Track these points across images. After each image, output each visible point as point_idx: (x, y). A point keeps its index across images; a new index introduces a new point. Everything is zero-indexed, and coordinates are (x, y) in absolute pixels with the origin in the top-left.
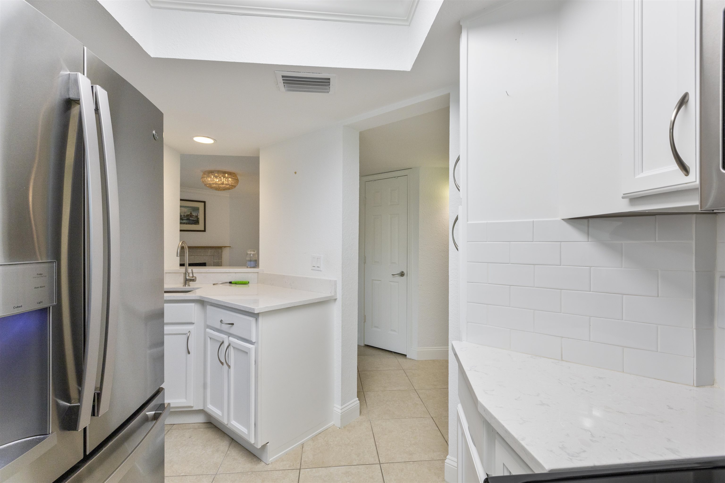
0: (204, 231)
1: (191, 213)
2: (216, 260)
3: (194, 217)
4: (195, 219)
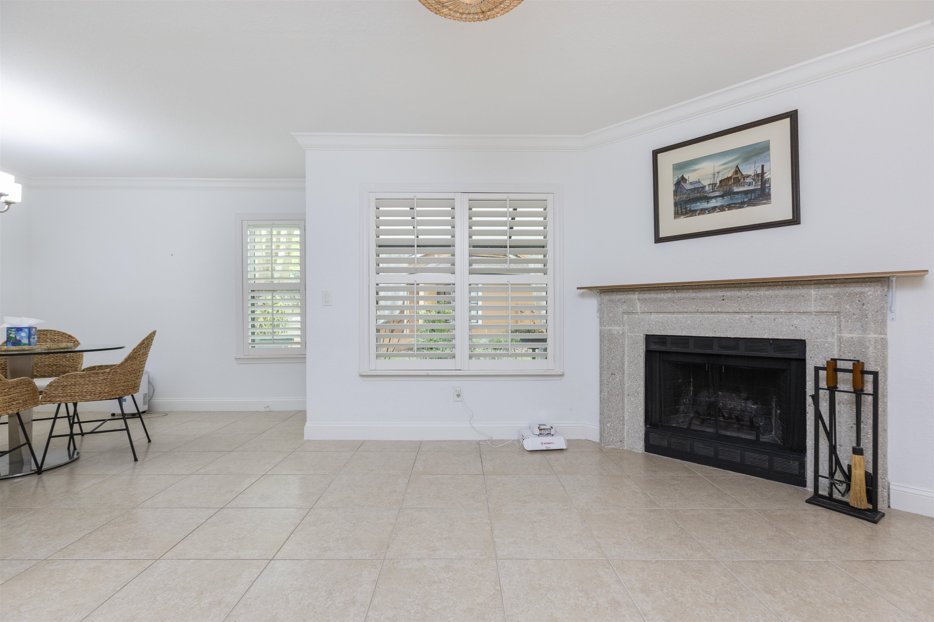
0: (795, 221)
1: (737, 171)
2: (851, 331)
4: (753, 188)
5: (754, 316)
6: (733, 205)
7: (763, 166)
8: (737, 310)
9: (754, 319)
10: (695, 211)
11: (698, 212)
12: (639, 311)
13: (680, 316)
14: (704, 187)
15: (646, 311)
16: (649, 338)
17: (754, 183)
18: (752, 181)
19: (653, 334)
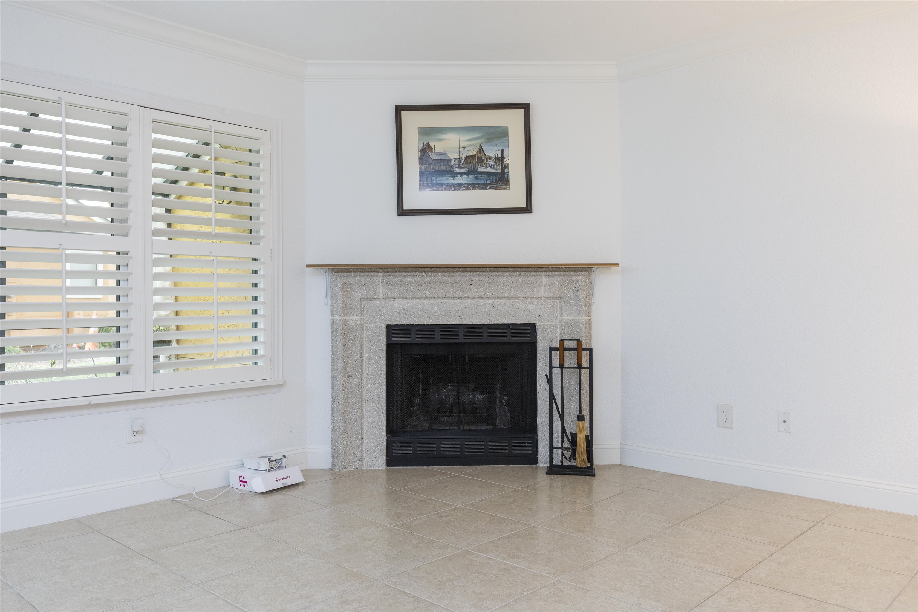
0: (528, 209)
1: (481, 151)
2: (569, 314)
3: (490, 162)
4: (494, 171)
5: (496, 301)
6: (477, 185)
7: (502, 151)
8: (482, 295)
9: (496, 305)
10: (442, 185)
11: (444, 187)
12: (381, 295)
13: (426, 302)
14: (450, 160)
15: (390, 296)
16: (391, 329)
17: (495, 165)
18: (493, 163)
19: (397, 324)
